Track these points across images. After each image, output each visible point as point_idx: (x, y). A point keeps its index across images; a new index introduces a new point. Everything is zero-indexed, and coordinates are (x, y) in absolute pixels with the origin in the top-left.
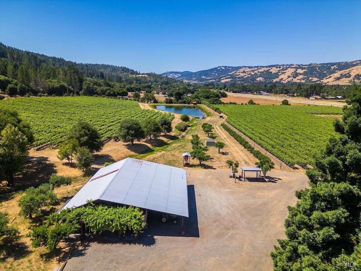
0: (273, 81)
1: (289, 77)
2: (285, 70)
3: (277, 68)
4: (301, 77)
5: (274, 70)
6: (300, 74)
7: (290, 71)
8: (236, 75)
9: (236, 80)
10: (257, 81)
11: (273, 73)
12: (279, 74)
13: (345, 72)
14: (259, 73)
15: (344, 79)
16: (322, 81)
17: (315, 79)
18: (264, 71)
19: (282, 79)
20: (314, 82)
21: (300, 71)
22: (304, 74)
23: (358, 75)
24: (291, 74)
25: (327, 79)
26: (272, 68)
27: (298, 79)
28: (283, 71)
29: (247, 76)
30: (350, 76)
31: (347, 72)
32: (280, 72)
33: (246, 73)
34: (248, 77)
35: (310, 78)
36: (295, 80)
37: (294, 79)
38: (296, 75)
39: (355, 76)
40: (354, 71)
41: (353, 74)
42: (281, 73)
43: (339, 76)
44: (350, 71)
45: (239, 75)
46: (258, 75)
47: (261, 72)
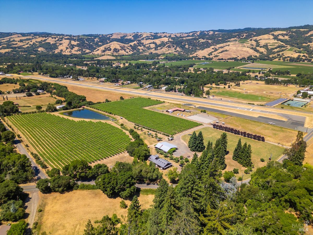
0: (55, 52)
1: (67, 48)
2: (61, 41)
3: (53, 38)
4: (76, 48)
5: (51, 41)
6: (75, 46)
7: (65, 43)
8: (13, 44)
9: (17, 50)
10: (39, 51)
11: (51, 43)
12: (58, 44)
13: (107, 46)
14: (38, 43)
15: (107, 51)
16: (93, 52)
17: (88, 51)
18: (41, 40)
19: (62, 50)
20: (88, 53)
21: (73, 43)
22: (78, 45)
23: (115, 49)
24: (68, 45)
25: (96, 51)
26: (48, 39)
27: (75, 51)
28: (60, 42)
29: (26, 46)
30: (110, 50)
31: (108, 46)
32: (57, 43)
33: (24, 42)
34: (28, 47)
35: (84, 50)
36: (74, 52)
37: (72, 51)
38: (72, 47)
39: (114, 50)
40: (112, 45)
41: (112, 48)
42: (59, 44)
43: (104, 49)
44: (110, 45)
45: (16, 44)
46: (37, 45)
47: (39, 42)
